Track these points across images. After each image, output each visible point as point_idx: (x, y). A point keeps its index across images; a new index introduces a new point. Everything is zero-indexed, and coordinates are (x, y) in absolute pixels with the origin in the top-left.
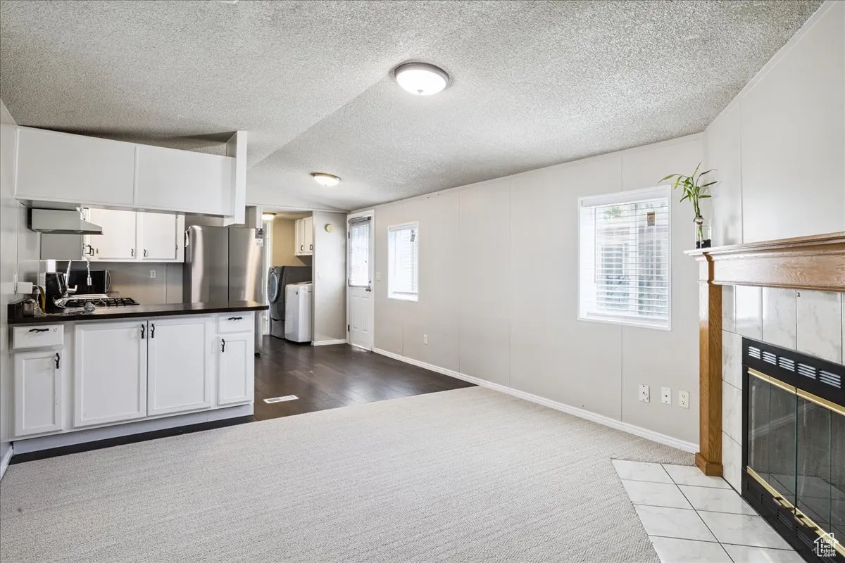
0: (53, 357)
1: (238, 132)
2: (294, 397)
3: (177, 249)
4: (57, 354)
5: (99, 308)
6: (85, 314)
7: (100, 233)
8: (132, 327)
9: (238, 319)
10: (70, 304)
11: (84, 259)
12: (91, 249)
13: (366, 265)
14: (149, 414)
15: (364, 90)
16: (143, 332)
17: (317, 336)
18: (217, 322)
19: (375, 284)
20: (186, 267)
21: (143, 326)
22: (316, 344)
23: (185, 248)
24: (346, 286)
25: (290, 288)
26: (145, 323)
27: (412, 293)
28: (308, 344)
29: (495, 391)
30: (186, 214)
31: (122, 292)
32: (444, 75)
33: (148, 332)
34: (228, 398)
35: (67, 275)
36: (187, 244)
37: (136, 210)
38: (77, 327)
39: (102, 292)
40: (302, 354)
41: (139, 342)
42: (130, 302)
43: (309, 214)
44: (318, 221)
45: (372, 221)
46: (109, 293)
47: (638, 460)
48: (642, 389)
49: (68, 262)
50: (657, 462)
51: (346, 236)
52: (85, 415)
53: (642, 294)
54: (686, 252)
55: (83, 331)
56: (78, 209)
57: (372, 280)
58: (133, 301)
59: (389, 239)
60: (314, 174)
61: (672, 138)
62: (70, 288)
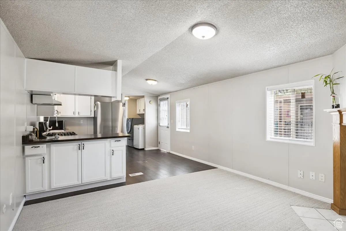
0: (42, 159)
1: (118, 61)
2: (141, 174)
3: (91, 111)
4: (43, 157)
5: (61, 136)
6: (55, 140)
7: (61, 105)
8: (75, 145)
9: (119, 141)
10: (49, 135)
11: (55, 116)
12: (57, 112)
13: (167, 117)
14: (83, 182)
15: (176, 38)
16: (79, 147)
17: (147, 146)
18: (110, 142)
19: (171, 125)
20: (95, 119)
21: (79, 145)
22: (146, 149)
23: (94, 111)
24: (158, 126)
25: (135, 127)
26: (80, 143)
27: (187, 129)
28: (143, 149)
29: (226, 171)
30: (95, 96)
31: (70, 129)
32: (215, 29)
33: (81, 147)
34: (115, 175)
35: (48, 123)
36: (95, 109)
37: (75, 94)
38: (52, 145)
39: (62, 129)
40: (141, 153)
41: (78, 152)
42: (73, 134)
43: (143, 97)
44: (147, 100)
45: (169, 99)
46: (65, 129)
47: (303, 206)
48: (299, 172)
49: (48, 117)
50: (313, 208)
51: (158, 105)
52: (56, 183)
53: (298, 130)
54: (325, 110)
55: (54, 147)
56: (52, 94)
57: (169, 124)
58: (75, 133)
59: (177, 107)
60: (147, 80)
61: (315, 58)
62: (49, 127)
